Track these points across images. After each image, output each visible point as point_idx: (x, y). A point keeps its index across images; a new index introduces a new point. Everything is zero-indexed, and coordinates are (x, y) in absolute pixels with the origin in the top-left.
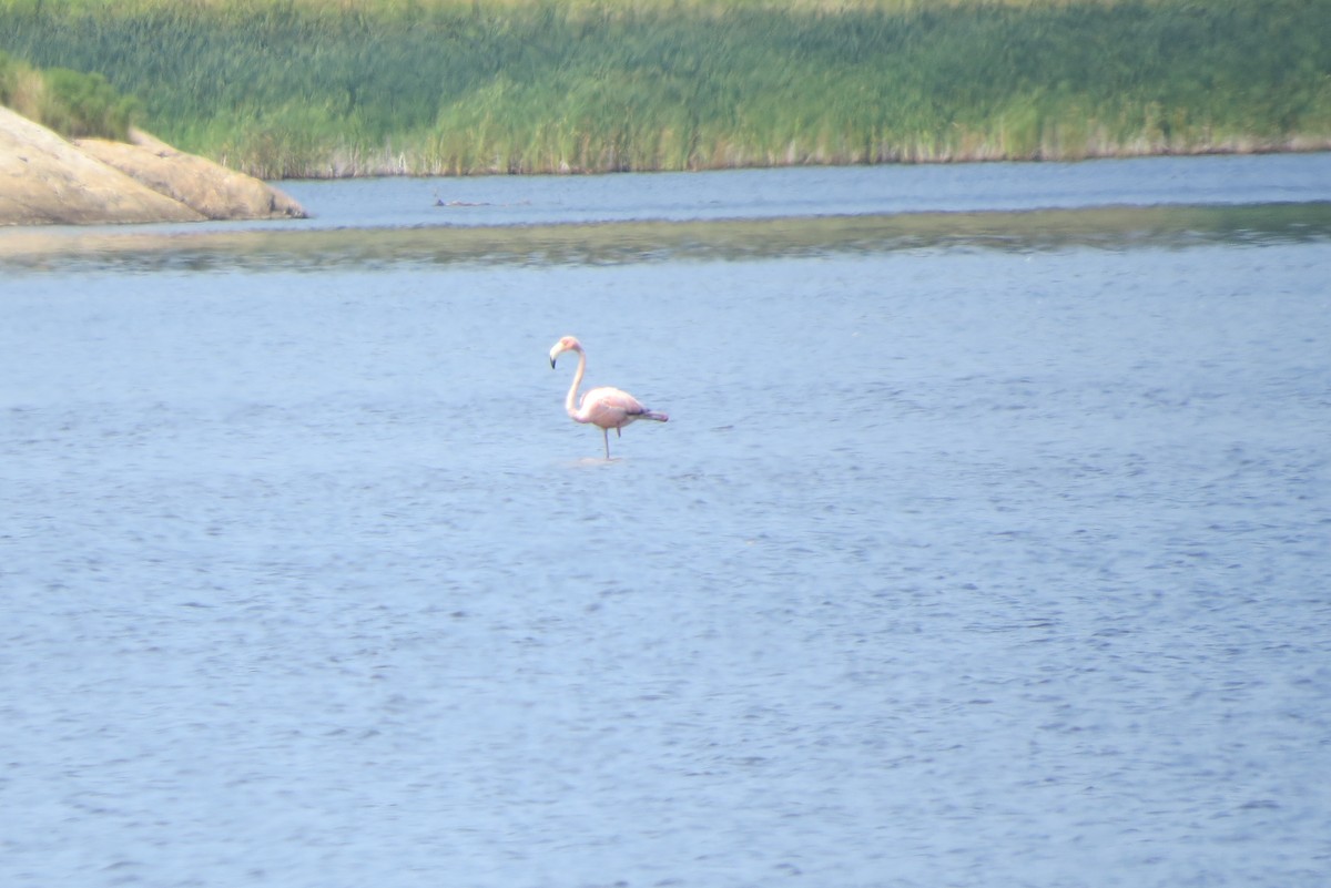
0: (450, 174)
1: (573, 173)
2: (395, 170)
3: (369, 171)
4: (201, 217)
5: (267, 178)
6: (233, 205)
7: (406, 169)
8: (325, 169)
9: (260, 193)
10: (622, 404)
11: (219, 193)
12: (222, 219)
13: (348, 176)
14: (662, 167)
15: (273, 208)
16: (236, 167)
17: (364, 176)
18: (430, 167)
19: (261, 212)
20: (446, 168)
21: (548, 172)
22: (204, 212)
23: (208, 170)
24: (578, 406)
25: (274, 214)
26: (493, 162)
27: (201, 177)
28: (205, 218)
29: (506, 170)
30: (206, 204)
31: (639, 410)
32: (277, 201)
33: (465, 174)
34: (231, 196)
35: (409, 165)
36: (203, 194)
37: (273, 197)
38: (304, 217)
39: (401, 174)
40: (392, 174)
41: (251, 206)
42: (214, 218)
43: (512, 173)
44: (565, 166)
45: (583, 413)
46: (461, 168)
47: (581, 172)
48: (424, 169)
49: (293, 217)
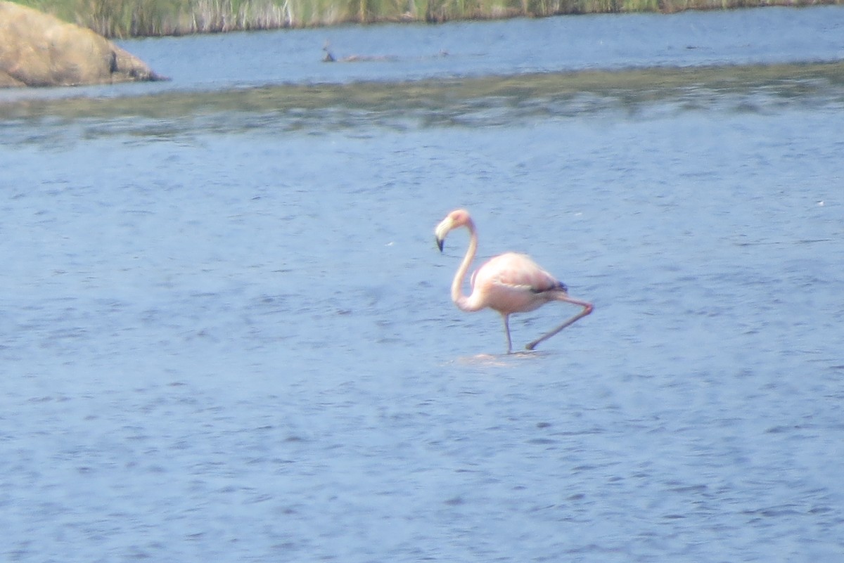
0: (352, 21)
1: (510, 16)
2: (278, 21)
3: (244, 24)
4: (15, 83)
5: (110, 35)
6: (58, 67)
7: (291, 19)
8: (186, 22)
9: (97, 49)
11: (38, 50)
12: (45, 84)
13: (215, 31)
14: (624, 7)
15: (113, 68)
16: (70, 18)
17: (237, 29)
18: (322, 12)
19: (100, 75)
20: (344, 13)
21: (476, 17)
22: (19, 77)
23: (24, 18)
25: (115, 77)
26: (406, 9)
27: (14, 32)
28: (23, 83)
29: (423, 17)
30: (20, 66)
31: (549, 285)
32: (119, 60)
33: (372, 22)
34: (54, 52)
35: (295, 14)
36: (17, 53)
37: (114, 55)
38: (152, 78)
39: (286, 26)
40: (273, 27)
41: (85, 67)
42: (33, 84)
43: (431, 20)
44: (499, 8)
46: (366, 13)
47: (520, 15)
48: (314, 18)
49: (137, 80)
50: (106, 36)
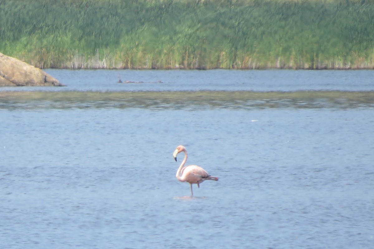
0: (125, 68)
1: (181, 69)
2: (101, 67)
3: (89, 66)
4: (12, 84)
5: (42, 68)
6: (27, 79)
7: (105, 65)
8: (69, 64)
9: (40, 74)
10: (200, 173)
11: (21, 74)
12: (22, 85)
13: (79, 68)
14: (221, 67)
15: (46, 81)
16: (29, 63)
17: (86, 68)
18: (116, 63)
19: (41, 83)
22: (13, 82)
23: (16, 63)
24: (181, 174)
25: (46, 84)
26: (145, 63)
27: (12, 65)
28: (15, 85)
29: (151, 67)
30: (14, 78)
31: (207, 176)
32: (48, 79)
33: (133, 68)
34: (26, 75)
35: (106, 64)
36: (13, 74)
37: (46, 76)
38: (60, 85)
39: (103, 68)
40: (99, 68)
41: (36, 80)
42: (18, 85)
43: (153, 68)
44: (177, 66)
45: (183, 177)
46: (130, 65)
47: (184, 69)
48: (114, 66)
49: (54, 85)
50: (41, 68)
